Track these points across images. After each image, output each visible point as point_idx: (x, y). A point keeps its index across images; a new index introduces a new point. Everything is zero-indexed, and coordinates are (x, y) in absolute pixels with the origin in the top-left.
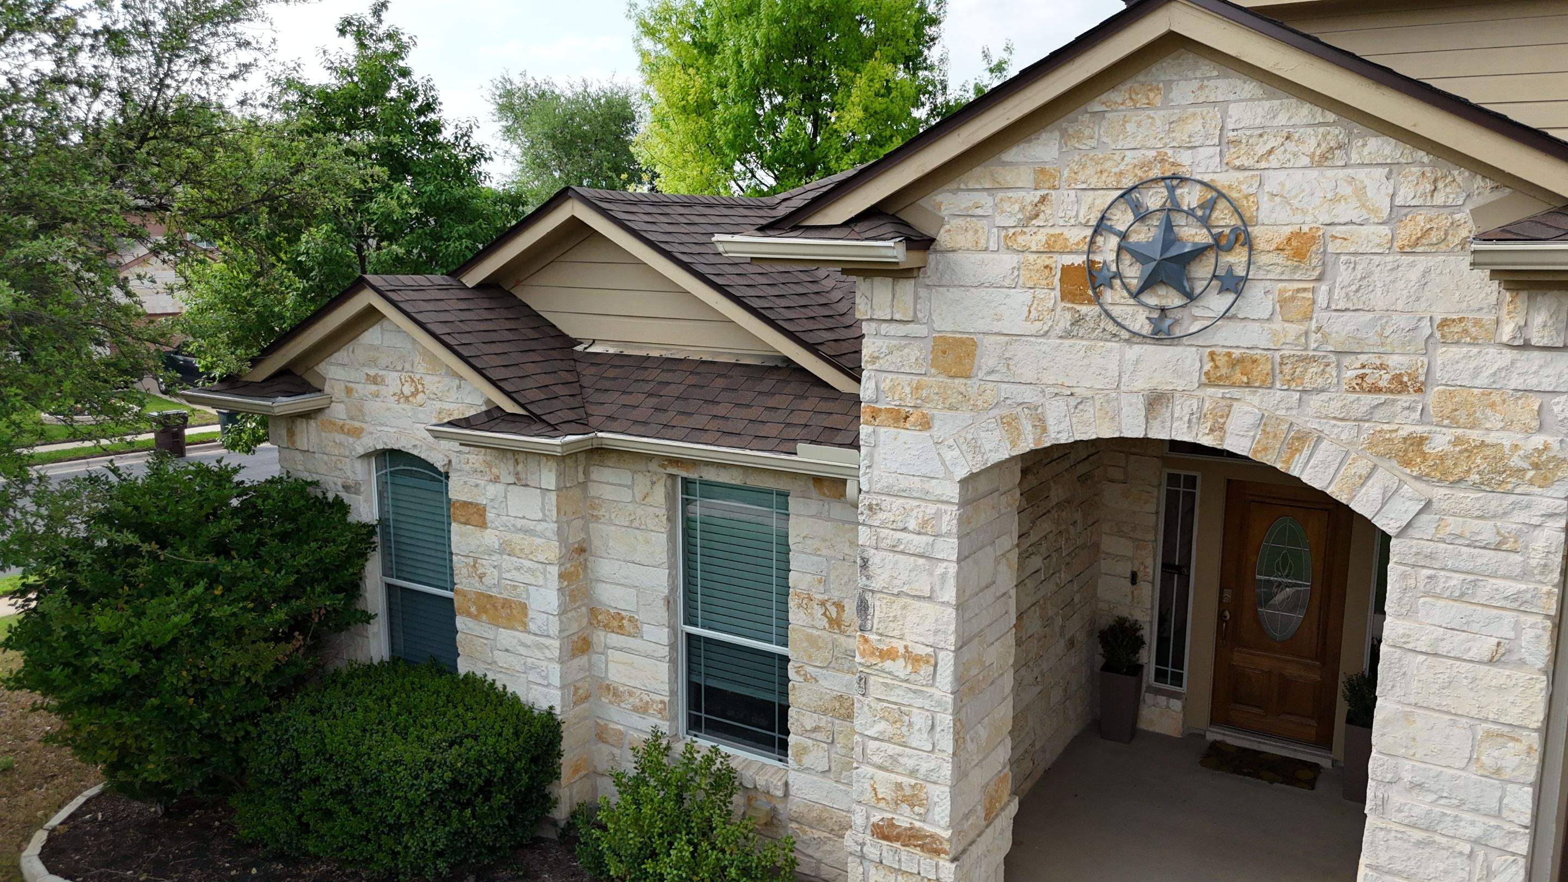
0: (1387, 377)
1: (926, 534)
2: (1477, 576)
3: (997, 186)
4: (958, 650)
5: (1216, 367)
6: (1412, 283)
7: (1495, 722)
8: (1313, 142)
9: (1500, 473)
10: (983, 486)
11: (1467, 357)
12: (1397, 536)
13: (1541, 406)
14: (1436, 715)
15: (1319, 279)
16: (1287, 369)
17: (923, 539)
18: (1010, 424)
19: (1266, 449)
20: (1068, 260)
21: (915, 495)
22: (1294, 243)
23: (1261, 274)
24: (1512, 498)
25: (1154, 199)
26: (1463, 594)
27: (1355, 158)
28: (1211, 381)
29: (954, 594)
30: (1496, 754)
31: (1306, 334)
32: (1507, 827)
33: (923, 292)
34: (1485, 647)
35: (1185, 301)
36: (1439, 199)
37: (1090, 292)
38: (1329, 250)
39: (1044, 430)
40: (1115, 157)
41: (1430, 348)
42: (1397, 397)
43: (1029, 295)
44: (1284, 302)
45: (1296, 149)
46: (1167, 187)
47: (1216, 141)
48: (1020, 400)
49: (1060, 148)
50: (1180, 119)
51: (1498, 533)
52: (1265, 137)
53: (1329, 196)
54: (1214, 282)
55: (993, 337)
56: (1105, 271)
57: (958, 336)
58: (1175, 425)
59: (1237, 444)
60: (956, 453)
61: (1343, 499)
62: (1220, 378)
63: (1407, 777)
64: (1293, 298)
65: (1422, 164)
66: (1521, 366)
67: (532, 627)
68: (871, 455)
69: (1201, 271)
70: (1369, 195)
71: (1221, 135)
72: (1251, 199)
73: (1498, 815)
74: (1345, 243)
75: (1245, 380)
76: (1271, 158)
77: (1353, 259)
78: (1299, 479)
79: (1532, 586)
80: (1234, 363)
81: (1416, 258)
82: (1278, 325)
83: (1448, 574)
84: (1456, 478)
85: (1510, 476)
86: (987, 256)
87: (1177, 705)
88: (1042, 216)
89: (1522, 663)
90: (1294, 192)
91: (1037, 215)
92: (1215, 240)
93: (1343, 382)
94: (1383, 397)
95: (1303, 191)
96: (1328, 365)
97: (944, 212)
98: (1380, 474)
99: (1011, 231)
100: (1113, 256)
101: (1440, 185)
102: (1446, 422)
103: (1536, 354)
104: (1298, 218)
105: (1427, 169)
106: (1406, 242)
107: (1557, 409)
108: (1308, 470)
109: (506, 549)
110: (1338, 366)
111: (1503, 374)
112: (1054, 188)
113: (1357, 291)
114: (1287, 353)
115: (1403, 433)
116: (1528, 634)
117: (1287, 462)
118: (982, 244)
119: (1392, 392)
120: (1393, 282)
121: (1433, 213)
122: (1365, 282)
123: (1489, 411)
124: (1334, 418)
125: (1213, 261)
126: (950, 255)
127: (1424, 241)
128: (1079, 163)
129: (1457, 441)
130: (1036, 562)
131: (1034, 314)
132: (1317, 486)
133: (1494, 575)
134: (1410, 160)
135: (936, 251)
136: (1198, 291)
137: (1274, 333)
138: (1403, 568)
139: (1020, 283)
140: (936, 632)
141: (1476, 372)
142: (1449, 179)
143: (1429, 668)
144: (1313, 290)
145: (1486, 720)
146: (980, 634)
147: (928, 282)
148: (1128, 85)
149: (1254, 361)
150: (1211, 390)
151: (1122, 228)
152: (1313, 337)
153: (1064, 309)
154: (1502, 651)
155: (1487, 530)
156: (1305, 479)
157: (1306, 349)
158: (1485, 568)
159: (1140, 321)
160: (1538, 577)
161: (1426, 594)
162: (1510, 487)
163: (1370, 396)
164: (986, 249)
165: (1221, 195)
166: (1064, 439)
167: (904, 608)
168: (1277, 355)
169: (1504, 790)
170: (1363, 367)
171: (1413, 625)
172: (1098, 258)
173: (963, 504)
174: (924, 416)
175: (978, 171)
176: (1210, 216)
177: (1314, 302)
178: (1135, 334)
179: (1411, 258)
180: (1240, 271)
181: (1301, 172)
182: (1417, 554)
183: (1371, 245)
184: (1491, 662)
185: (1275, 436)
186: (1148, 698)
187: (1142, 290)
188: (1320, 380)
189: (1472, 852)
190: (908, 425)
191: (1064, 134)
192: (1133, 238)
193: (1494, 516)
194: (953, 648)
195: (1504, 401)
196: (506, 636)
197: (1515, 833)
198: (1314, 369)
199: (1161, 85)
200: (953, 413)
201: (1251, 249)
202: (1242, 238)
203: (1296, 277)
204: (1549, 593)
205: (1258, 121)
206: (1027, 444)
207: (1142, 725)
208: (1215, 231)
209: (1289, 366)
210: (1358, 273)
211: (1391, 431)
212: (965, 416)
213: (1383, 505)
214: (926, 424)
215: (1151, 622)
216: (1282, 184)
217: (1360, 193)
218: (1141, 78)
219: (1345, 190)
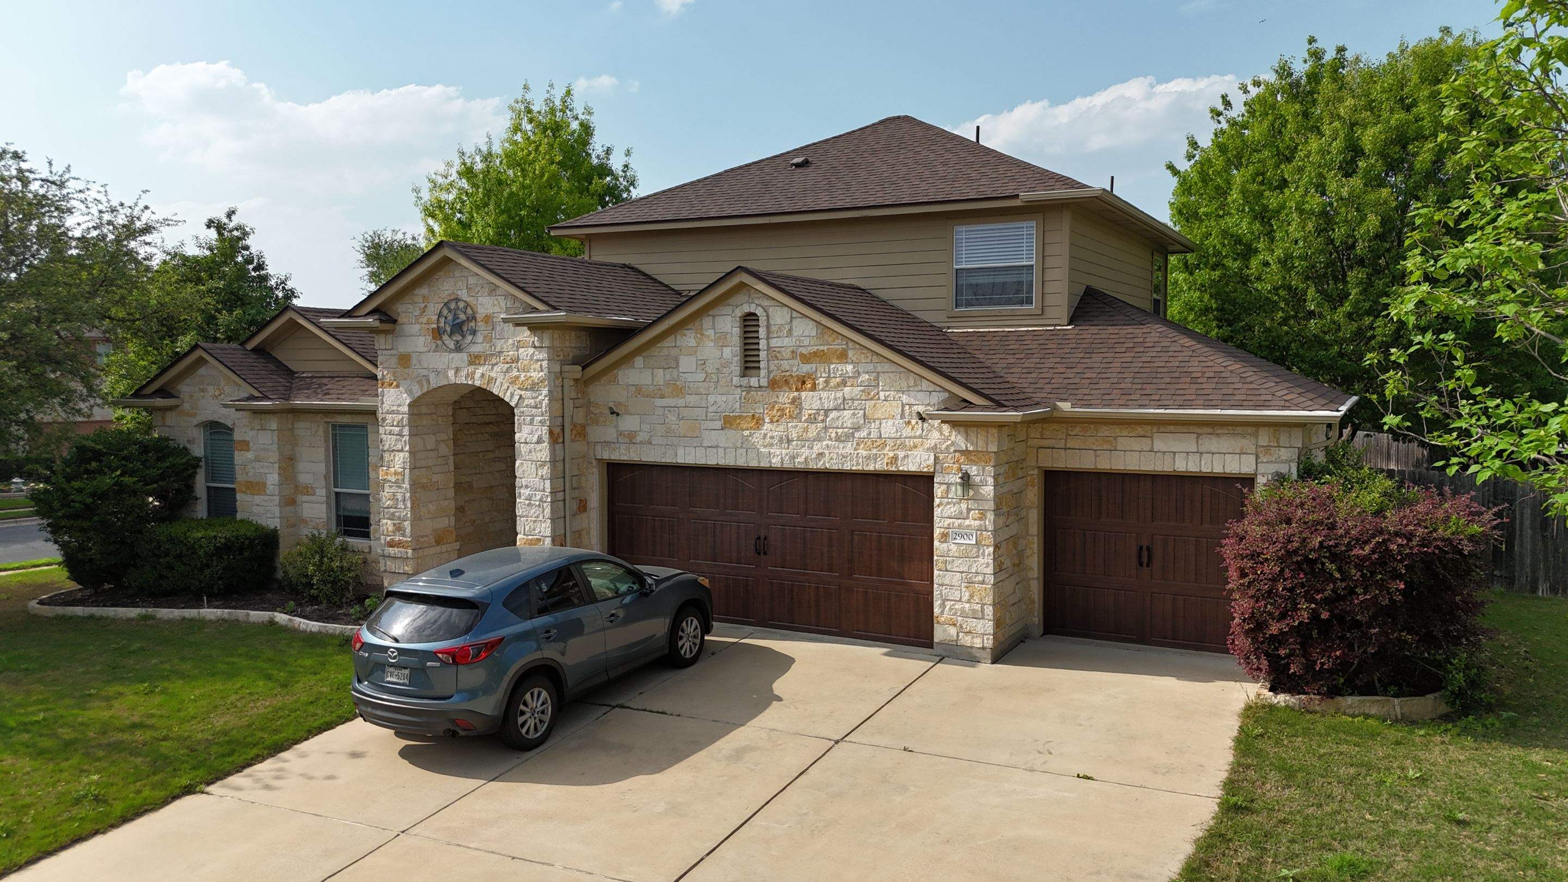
0: (510, 359)
3: (412, 301)
4: (412, 469)
6: (512, 330)
7: (541, 461)
8: (487, 289)
9: (535, 385)
10: (424, 410)
11: (524, 352)
14: (528, 462)
15: (492, 329)
17: (399, 428)
18: (420, 382)
19: (484, 384)
21: (396, 412)
22: (486, 319)
25: (453, 306)
27: (497, 293)
28: (471, 363)
29: (409, 447)
30: (542, 471)
31: (491, 347)
32: (546, 494)
33: (394, 339)
34: (535, 439)
35: (463, 338)
37: (440, 337)
38: (494, 321)
39: (429, 384)
41: (518, 349)
42: (513, 365)
44: (485, 337)
45: (484, 291)
46: (455, 302)
47: (464, 289)
49: (429, 290)
50: (454, 282)
52: (477, 287)
53: (492, 304)
54: (468, 332)
56: (442, 329)
58: (462, 378)
59: (477, 383)
60: (407, 395)
61: (503, 397)
63: (524, 484)
64: (487, 336)
66: (536, 353)
67: (268, 492)
68: (382, 400)
69: (465, 328)
70: (501, 302)
71: (467, 286)
73: (543, 491)
74: (497, 319)
75: (478, 362)
76: (479, 293)
77: (500, 323)
78: (492, 393)
79: (544, 418)
80: (476, 357)
84: (525, 388)
88: (425, 312)
89: (544, 442)
92: (468, 318)
93: (501, 361)
94: (510, 365)
95: (486, 303)
96: (497, 356)
97: (399, 311)
98: (510, 388)
100: (444, 324)
102: (522, 371)
103: (538, 349)
104: (486, 311)
107: (543, 365)
108: (494, 389)
109: (257, 460)
111: (532, 356)
113: (501, 333)
114: (487, 353)
116: (545, 432)
117: (490, 388)
118: (410, 321)
120: (509, 329)
122: (502, 330)
125: (468, 325)
126: (402, 326)
128: (433, 294)
129: (526, 377)
131: (426, 345)
132: (497, 393)
135: (398, 324)
136: (466, 334)
137: (484, 347)
141: (527, 356)
143: (525, 448)
144: (491, 333)
146: (428, 467)
147: (395, 335)
148: (444, 270)
149: (479, 356)
150: (470, 367)
151: (445, 315)
152: (493, 347)
155: (532, 402)
156: (494, 392)
157: (491, 352)
158: (534, 414)
159: (452, 346)
160: (545, 415)
161: (523, 425)
162: (537, 389)
163: (507, 365)
164: (411, 323)
165: (468, 304)
166: (435, 386)
167: (394, 455)
168: (485, 354)
169: (544, 483)
170: (504, 356)
171: (522, 434)
172: (440, 325)
173: (410, 414)
174: (397, 383)
175: (407, 297)
176: (466, 311)
177: (492, 337)
178: (451, 349)
180: (475, 328)
181: (486, 298)
184: (539, 443)
185: (486, 380)
187: (451, 335)
188: (495, 361)
189: (540, 503)
190: (391, 387)
191: (429, 285)
192: (448, 318)
193: (535, 398)
194: (409, 468)
195: (533, 364)
196: (258, 499)
197: (548, 495)
198: (493, 357)
199: (448, 271)
201: (476, 321)
202: (474, 317)
204: (548, 419)
205: (475, 282)
206: (425, 390)
208: (468, 316)
209: (488, 357)
210: (501, 327)
214: (397, 386)
218: (447, 268)
219: (496, 302)
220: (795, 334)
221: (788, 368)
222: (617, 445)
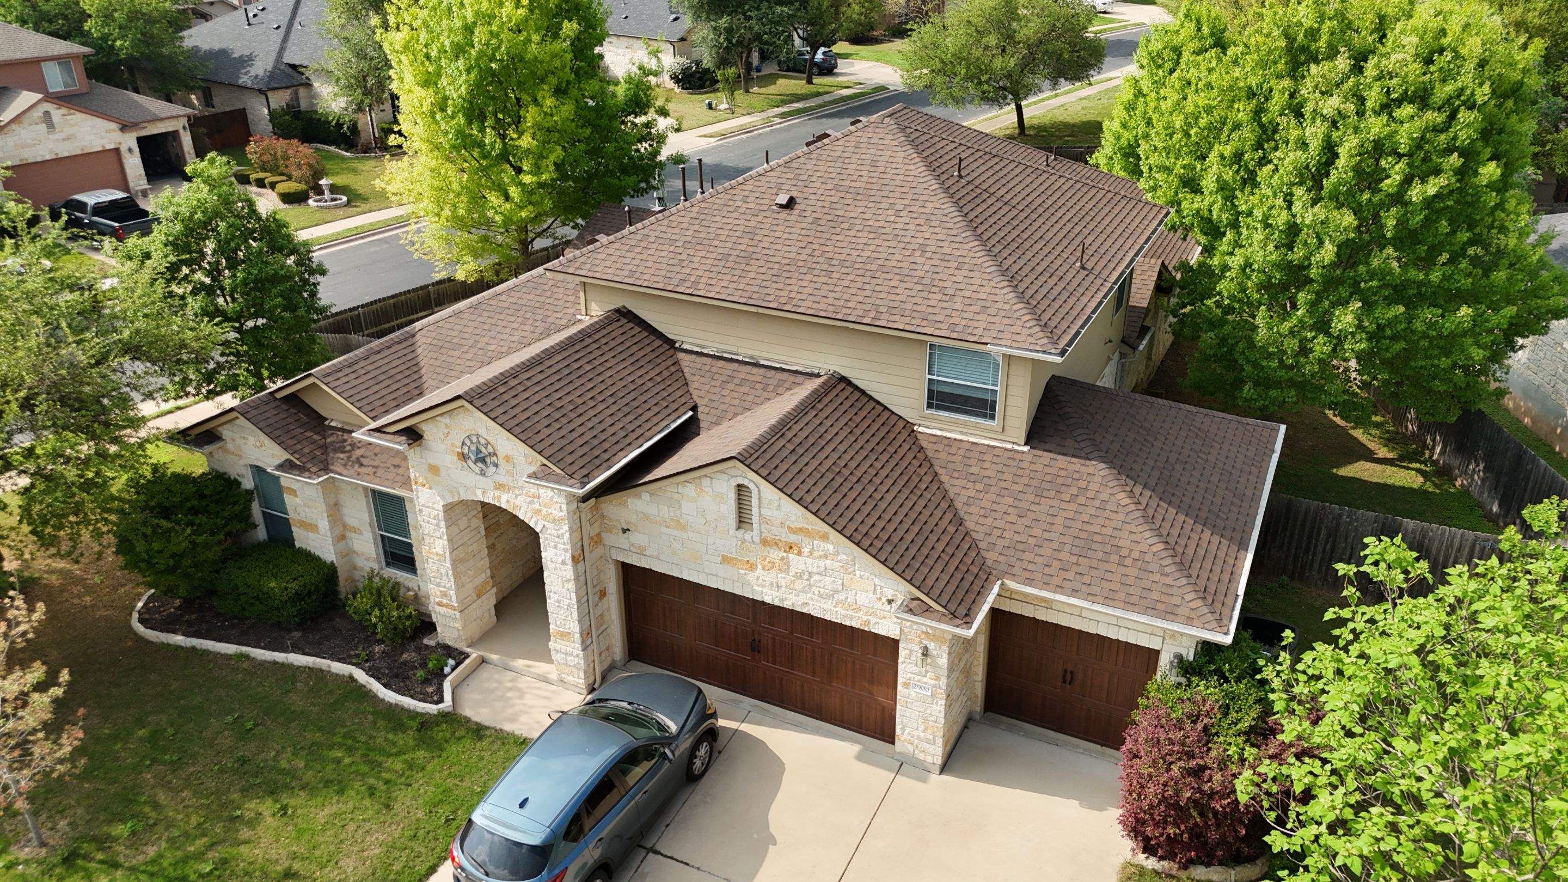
1: (437, 520)
2: (556, 543)
3: (441, 426)
5: (496, 485)
9: (555, 520)
12: (540, 533)
13: (560, 508)
14: (555, 576)
15: (511, 467)
18: (451, 492)
19: (510, 508)
20: (458, 450)
22: (505, 457)
23: (501, 464)
24: (559, 526)
25: (474, 439)
26: (554, 548)
29: (446, 537)
30: (567, 585)
31: (513, 481)
32: (572, 601)
34: (560, 560)
35: (486, 467)
38: (513, 460)
39: (460, 495)
40: (465, 427)
43: (450, 457)
44: (507, 472)
45: (501, 436)
46: (477, 437)
48: (453, 485)
51: (558, 534)
53: (510, 450)
54: (491, 464)
55: (443, 467)
56: (466, 455)
57: (435, 465)
58: (490, 499)
59: (504, 506)
61: (528, 522)
62: (498, 488)
63: (553, 590)
67: (321, 533)
68: (417, 495)
69: (489, 461)
70: (518, 450)
71: (486, 428)
72: (495, 445)
73: (570, 599)
74: (517, 460)
75: (503, 490)
76: (497, 436)
77: (520, 464)
79: (566, 547)
80: (500, 485)
82: (507, 477)
83: (551, 543)
84: (548, 520)
85: (558, 521)
86: (437, 443)
89: (568, 565)
90: (503, 447)
91: (448, 437)
92: (489, 453)
94: (532, 499)
97: (423, 428)
98: (535, 517)
99: (442, 440)
100: (468, 452)
102: (544, 507)
104: (504, 451)
110: (522, 490)
112: (453, 431)
114: (510, 484)
122: (522, 471)
123: (551, 506)
124: (523, 502)
125: (490, 458)
126: (428, 443)
128: (458, 426)
129: (547, 512)
131: (452, 462)
132: (523, 519)
133: (559, 543)
135: (424, 442)
136: (488, 465)
138: (542, 540)
139: (447, 453)
140: (445, 549)
143: (551, 565)
145: (564, 577)
146: (463, 544)
147: (425, 448)
149: (503, 485)
150: (496, 491)
151: (468, 445)
153: (458, 463)
154: (563, 562)
156: (519, 517)
159: (477, 470)
161: (548, 548)
163: (529, 498)
165: (489, 443)
166: (464, 498)
169: (570, 593)
171: (547, 555)
172: (465, 451)
173: (444, 512)
174: (430, 485)
176: (487, 447)
177: (513, 473)
178: (476, 473)
180: (496, 463)
181: (503, 442)
182: (544, 537)
183: (522, 462)
185: (512, 505)
187: (476, 462)
188: (516, 492)
190: (425, 488)
192: (472, 448)
193: (557, 530)
194: (449, 552)
195: (553, 504)
196: (311, 535)
200: (438, 487)
201: (498, 457)
202: (495, 454)
203: (507, 466)
206: (456, 498)
208: (489, 451)
209: (511, 488)
210: (521, 468)
211: (535, 507)
212: (441, 488)
213: (536, 525)
216: (500, 444)
220: (782, 509)
221: (777, 533)
222: (630, 553)
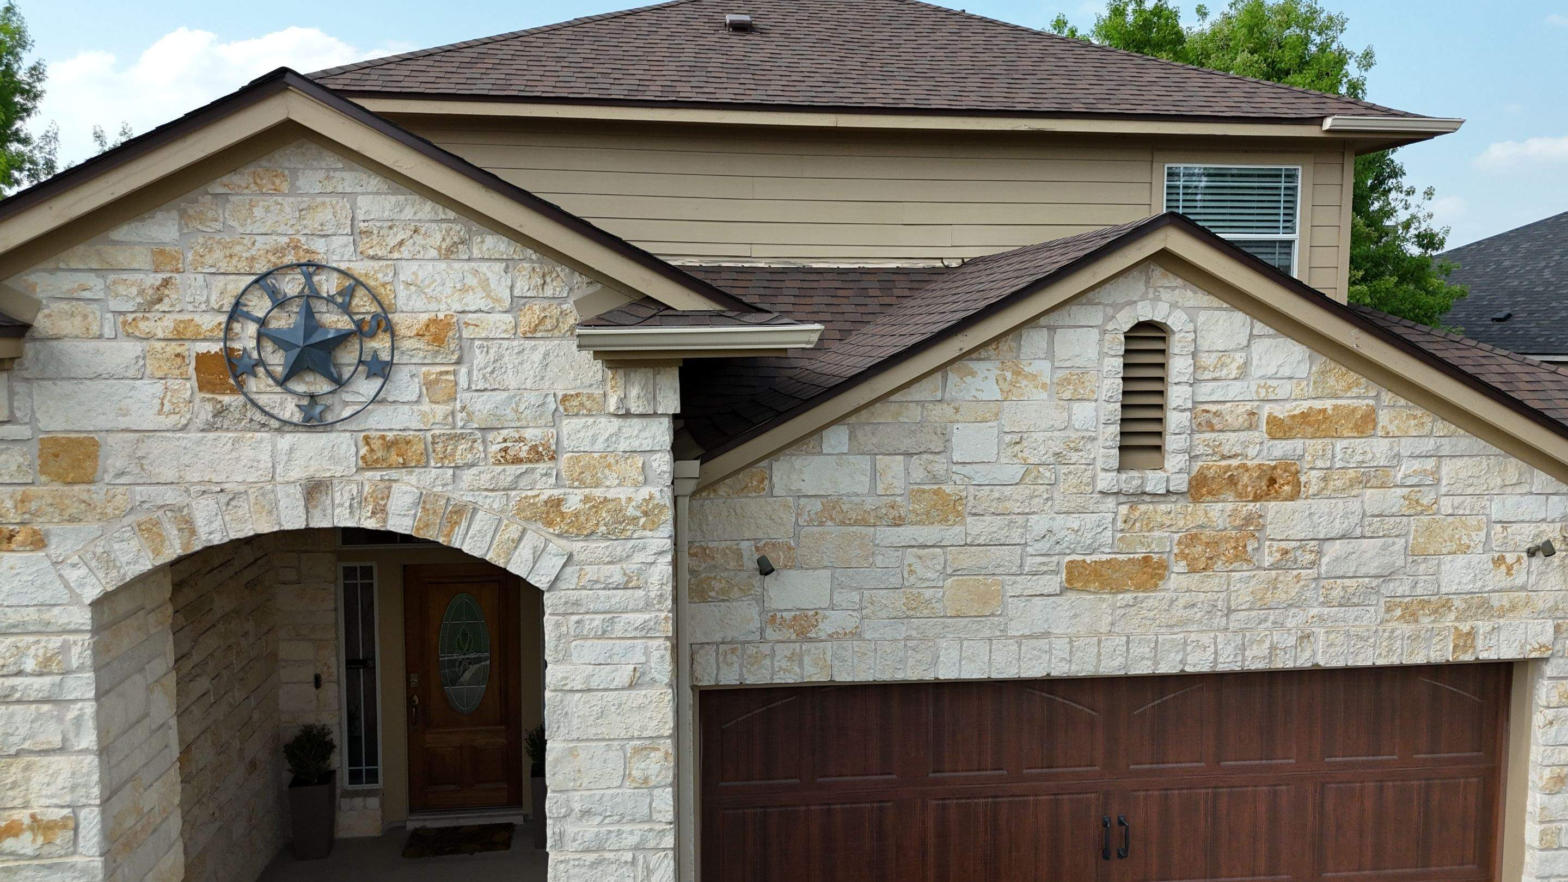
0: (525, 448)
1: (50, 673)
2: (612, 613)
3: (106, 266)
4: (105, 802)
5: (372, 451)
6: (536, 365)
7: (639, 738)
8: (439, 237)
9: (621, 523)
10: (123, 605)
11: (586, 427)
12: (549, 590)
13: (644, 463)
14: (594, 744)
15: (459, 362)
16: (439, 447)
17: (47, 680)
18: (150, 531)
19: (427, 526)
20: (202, 347)
21: (31, 628)
22: (432, 329)
23: (405, 359)
24: (632, 543)
25: (291, 285)
26: (604, 632)
27: (476, 253)
28: (368, 464)
29: (94, 737)
30: (643, 765)
31: (453, 413)
32: (658, 827)
33: (20, 388)
34: (624, 675)
35: (334, 387)
36: (549, 292)
37: (232, 381)
38: (465, 335)
39: (193, 532)
40: (245, 241)
41: (557, 420)
42: (536, 466)
43: (159, 387)
44: (429, 384)
45: (423, 242)
46: (303, 273)
47: (348, 230)
48: (160, 503)
49: (180, 230)
50: (309, 208)
51: (625, 574)
52: (395, 229)
53: (458, 286)
54: (361, 368)
55: (120, 435)
56: (246, 359)
57: (73, 435)
58: (337, 511)
59: (400, 524)
60: (83, 571)
61: (501, 563)
62: (376, 461)
63: (577, 807)
64: (437, 381)
65: (531, 261)
66: (627, 431)
69: (348, 357)
70: (492, 286)
71: (352, 225)
72: (389, 287)
73: (650, 820)
74: (477, 329)
75: (401, 460)
76: (402, 249)
77: (485, 344)
78: (460, 550)
79: (653, 615)
80: (389, 445)
81: (537, 342)
82: (426, 407)
83: (591, 616)
84: (589, 531)
85: (628, 524)
86: (101, 344)
87: (374, 802)
88: (166, 300)
89: (653, 681)
90: (427, 282)
91: (160, 300)
92: (357, 326)
93: (490, 456)
94: (524, 467)
95: (435, 281)
96: (475, 441)
97: (40, 294)
98: (529, 535)
99: (130, 317)
100: (253, 343)
101: (548, 279)
102: (576, 484)
103: (635, 420)
104: (433, 306)
105: (536, 265)
106: (527, 329)
107: (655, 465)
108: (468, 540)
110: (484, 441)
111: (614, 439)
112: (177, 271)
113: (492, 372)
114: (437, 432)
115: (544, 497)
116: (656, 655)
117: (448, 535)
118: (95, 329)
119: (531, 461)
120: (521, 363)
121: (545, 303)
122: (498, 365)
123: (606, 471)
124: (486, 490)
125: (358, 347)
126: (55, 343)
127: (541, 328)
128: (204, 245)
129: (586, 499)
130: (203, 684)
131: (166, 408)
132: (477, 553)
133: (625, 611)
134: (522, 257)
135: (35, 340)
136: (346, 376)
137: (424, 415)
138: (556, 618)
139: (148, 372)
140: (73, 788)
141: (594, 439)
142: (554, 275)
143: (585, 703)
144: (455, 373)
145: (632, 738)
146: (133, 777)
147: (26, 374)
148: (251, 169)
149: (408, 442)
150: (369, 474)
151: (261, 315)
152: (459, 416)
153: (204, 400)
154: (638, 675)
155: (615, 574)
156: (466, 549)
157: (454, 428)
158: (618, 606)
159: (290, 409)
160: (657, 606)
161: (576, 637)
162: (629, 533)
163: (514, 467)
164: (100, 337)
165: (358, 283)
166: (217, 540)
167: (27, 768)
168: (429, 435)
169: (651, 795)
170: (505, 441)
171: (570, 667)
172: (237, 345)
173: (97, 629)
174: (35, 533)
175: (81, 249)
176: (350, 302)
177: (456, 384)
178: (285, 422)
179: (533, 343)
180: (385, 356)
181: (431, 264)
182: (566, 603)
183: (499, 331)
184: (631, 686)
185: (435, 512)
186: (344, 803)
187: (288, 377)
188: (469, 456)
189: (634, 858)
190: (13, 546)
191: (183, 214)
192: (274, 325)
193: (620, 560)
194: (98, 802)
195: (617, 462)
197: (664, 830)
198: (463, 446)
199: (286, 172)
200: (76, 525)
201: (393, 335)
202: (383, 324)
203: (437, 361)
204: (666, 618)
205: (387, 213)
206: (174, 549)
207: (341, 834)
208: (356, 317)
209: (441, 445)
210: (492, 356)
211: (534, 497)
212: (91, 528)
213: (535, 563)
214: (39, 542)
215: (340, 724)
216: (415, 274)
217: (485, 284)
218: (264, 163)
219: (471, 281)
220: (1255, 372)
221: (1237, 449)
222: (765, 649)
